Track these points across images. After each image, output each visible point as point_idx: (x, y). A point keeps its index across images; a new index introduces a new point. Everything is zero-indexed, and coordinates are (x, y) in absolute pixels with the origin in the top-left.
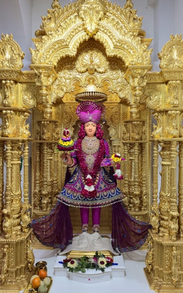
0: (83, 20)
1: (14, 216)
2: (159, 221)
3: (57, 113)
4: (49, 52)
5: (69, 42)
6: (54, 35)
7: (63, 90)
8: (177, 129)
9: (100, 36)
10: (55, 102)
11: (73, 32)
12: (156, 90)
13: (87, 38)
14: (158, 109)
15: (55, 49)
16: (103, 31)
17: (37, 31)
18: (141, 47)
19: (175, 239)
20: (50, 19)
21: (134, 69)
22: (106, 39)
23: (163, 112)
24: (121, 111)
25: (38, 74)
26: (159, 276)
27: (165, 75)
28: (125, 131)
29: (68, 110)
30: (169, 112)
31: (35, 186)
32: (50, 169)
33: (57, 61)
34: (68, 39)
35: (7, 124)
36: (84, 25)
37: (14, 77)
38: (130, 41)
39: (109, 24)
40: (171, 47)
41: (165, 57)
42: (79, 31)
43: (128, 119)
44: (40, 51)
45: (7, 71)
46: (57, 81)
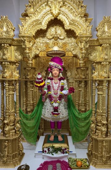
0: (50, 7)
1: (11, 124)
2: (96, 127)
3: (36, 63)
4: (30, 27)
5: (42, 21)
6: (33, 16)
7: (39, 50)
8: (107, 73)
9: (61, 17)
10: (34, 57)
11: (44, 15)
12: (95, 50)
13: (53, 18)
14: (96, 61)
15: (34, 25)
16: (62, 14)
17: (22, 13)
18: (85, 24)
19: (105, 137)
20: (30, 6)
21: (81, 37)
22: (64, 19)
23: (99, 63)
24: (74, 62)
25: (24, 40)
26: (95, 158)
27: (100, 41)
28: (77, 73)
29: (42, 61)
30: (102, 63)
31: (23, 106)
32: (32, 96)
33: (35, 32)
34: (41, 19)
35: (6, 70)
36: (51, 10)
37: (9, 42)
38: (79, 20)
39: (66, 10)
40: (104, 24)
41: (100, 30)
42: (48, 14)
43: (78, 66)
44: (25, 26)
45: (5, 38)
46: (35, 44)
